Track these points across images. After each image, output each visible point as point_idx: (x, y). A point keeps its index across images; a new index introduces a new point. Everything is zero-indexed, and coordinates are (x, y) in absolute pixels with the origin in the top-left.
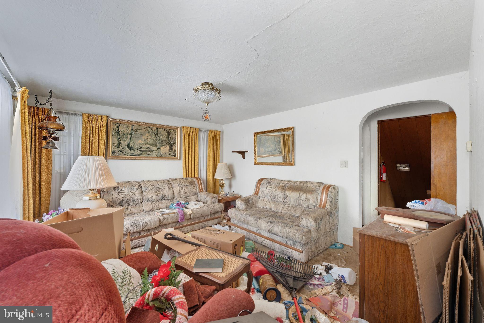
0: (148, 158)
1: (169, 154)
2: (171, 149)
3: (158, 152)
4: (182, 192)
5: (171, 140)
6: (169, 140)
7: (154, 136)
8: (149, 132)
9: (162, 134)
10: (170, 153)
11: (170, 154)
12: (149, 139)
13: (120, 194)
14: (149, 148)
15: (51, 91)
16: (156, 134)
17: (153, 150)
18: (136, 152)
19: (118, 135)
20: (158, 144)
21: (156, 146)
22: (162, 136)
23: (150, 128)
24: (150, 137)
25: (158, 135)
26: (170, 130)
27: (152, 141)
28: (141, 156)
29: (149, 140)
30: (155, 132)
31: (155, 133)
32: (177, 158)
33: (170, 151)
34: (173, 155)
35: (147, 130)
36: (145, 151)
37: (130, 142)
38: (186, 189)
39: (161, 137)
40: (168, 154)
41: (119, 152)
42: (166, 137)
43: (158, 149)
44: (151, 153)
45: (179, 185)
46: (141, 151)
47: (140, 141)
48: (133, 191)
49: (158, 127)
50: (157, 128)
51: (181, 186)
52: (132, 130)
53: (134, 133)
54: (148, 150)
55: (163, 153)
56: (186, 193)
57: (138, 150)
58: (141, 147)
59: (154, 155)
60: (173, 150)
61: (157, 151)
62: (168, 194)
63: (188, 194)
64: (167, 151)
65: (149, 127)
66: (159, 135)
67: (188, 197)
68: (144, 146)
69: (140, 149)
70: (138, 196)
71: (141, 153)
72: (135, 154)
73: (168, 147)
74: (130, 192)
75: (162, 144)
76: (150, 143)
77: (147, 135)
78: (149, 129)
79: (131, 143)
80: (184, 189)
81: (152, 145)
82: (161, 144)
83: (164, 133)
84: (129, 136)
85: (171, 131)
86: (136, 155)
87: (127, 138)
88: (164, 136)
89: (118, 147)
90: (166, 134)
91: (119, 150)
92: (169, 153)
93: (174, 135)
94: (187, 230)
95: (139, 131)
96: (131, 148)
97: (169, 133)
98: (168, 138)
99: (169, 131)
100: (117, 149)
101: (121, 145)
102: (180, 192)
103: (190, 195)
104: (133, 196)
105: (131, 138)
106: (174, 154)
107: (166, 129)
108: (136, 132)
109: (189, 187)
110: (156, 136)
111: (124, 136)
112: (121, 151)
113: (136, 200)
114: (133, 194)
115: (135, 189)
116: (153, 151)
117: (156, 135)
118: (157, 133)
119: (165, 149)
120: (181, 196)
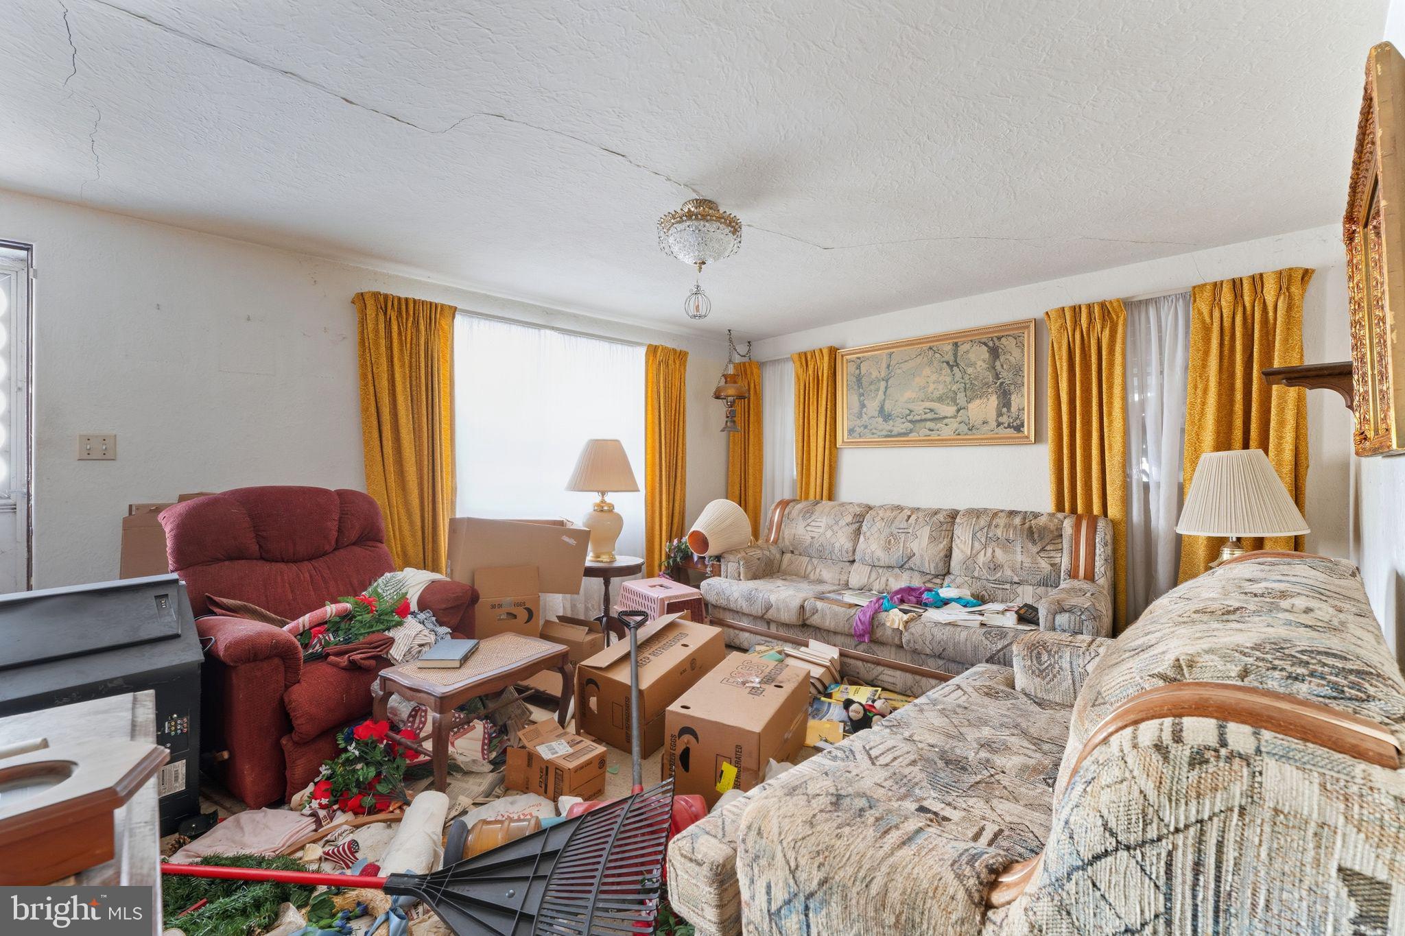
0: (930, 442)
1: (999, 425)
2: (1004, 406)
3: (959, 419)
4: (981, 559)
5: (1004, 374)
6: (997, 376)
7: (947, 370)
8: (931, 363)
9: (973, 359)
10: (1004, 419)
11: (1002, 424)
12: (931, 385)
13: (809, 528)
14: (931, 410)
15: (729, 331)
16: (953, 365)
17: (943, 414)
18: (900, 426)
19: (859, 387)
20: (961, 396)
21: (954, 400)
22: (973, 365)
23: (935, 349)
24: (934, 377)
25: (957, 365)
26: (999, 338)
27: (941, 387)
28: (913, 436)
29: (932, 387)
30: (949, 357)
31: (948, 363)
32: (1027, 437)
33: (1000, 414)
34: (1013, 427)
35: (926, 359)
36: (921, 420)
37: (884, 400)
38: (999, 552)
39: (970, 370)
40: (995, 424)
41: (862, 428)
42: (984, 366)
43: (958, 411)
44: (939, 425)
45: (974, 535)
46: (911, 422)
47: (909, 394)
48: (835, 528)
49: (957, 340)
50: (956, 345)
51: (983, 540)
52: (888, 367)
53: (893, 374)
54: (929, 416)
55: (978, 423)
56: (995, 567)
57: (904, 420)
58: (911, 411)
59: (947, 432)
60: (1014, 408)
61: (955, 417)
62: (922, 556)
63: (1008, 573)
64: (992, 415)
65: (931, 348)
66: (962, 364)
67: (1008, 586)
68: (919, 408)
69: (908, 418)
70: (842, 540)
71: (910, 426)
72: (896, 430)
73: (993, 401)
74: (830, 527)
75: (973, 391)
76: (937, 394)
77: (927, 371)
78: (931, 352)
79: (887, 401)
80: (990, 551)
81: (940, 399)
82: (969, 393)
83: (979, 356)
84: (883, 384)
85: (1003, 340)
86: (900, 435)
87: (878, 390)
88: (980, 363)
89: (860, 416)
90: (987, 356)
91: (863, 423)
92: (997, 420)
93: (1016, 352)
94: (891, 680)
95: (905, 366)
96: (887, 417)
97: (995, 352)
98: (994, 368)
99: (997, 343)
100: (858, 422)
101: (865, 409)
102: (973, 557)
103: (1016, 579)
104: (833, 540)
105: (886, 388)
106: (1018, 422)
107: (983, 340)
108: (899, 371)
109: (1019, 549)
110: (952, 371)
111: (872, 387)
112: (866, 427)
113: (836, 552)
114: (835, 533)
115: (842, 523)
116: (946, 417)
117: (951, 367)
118: (956, 361)
119: (985, 408)
120: (976, 574)
